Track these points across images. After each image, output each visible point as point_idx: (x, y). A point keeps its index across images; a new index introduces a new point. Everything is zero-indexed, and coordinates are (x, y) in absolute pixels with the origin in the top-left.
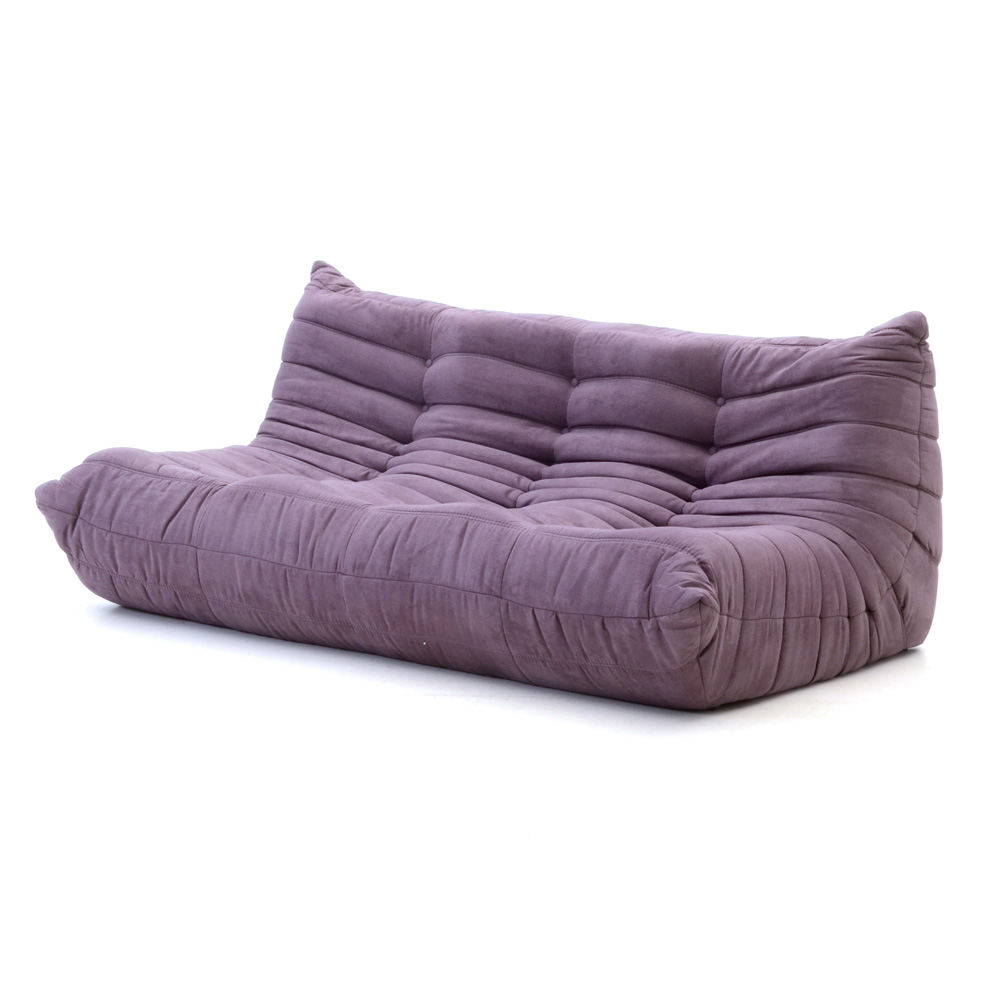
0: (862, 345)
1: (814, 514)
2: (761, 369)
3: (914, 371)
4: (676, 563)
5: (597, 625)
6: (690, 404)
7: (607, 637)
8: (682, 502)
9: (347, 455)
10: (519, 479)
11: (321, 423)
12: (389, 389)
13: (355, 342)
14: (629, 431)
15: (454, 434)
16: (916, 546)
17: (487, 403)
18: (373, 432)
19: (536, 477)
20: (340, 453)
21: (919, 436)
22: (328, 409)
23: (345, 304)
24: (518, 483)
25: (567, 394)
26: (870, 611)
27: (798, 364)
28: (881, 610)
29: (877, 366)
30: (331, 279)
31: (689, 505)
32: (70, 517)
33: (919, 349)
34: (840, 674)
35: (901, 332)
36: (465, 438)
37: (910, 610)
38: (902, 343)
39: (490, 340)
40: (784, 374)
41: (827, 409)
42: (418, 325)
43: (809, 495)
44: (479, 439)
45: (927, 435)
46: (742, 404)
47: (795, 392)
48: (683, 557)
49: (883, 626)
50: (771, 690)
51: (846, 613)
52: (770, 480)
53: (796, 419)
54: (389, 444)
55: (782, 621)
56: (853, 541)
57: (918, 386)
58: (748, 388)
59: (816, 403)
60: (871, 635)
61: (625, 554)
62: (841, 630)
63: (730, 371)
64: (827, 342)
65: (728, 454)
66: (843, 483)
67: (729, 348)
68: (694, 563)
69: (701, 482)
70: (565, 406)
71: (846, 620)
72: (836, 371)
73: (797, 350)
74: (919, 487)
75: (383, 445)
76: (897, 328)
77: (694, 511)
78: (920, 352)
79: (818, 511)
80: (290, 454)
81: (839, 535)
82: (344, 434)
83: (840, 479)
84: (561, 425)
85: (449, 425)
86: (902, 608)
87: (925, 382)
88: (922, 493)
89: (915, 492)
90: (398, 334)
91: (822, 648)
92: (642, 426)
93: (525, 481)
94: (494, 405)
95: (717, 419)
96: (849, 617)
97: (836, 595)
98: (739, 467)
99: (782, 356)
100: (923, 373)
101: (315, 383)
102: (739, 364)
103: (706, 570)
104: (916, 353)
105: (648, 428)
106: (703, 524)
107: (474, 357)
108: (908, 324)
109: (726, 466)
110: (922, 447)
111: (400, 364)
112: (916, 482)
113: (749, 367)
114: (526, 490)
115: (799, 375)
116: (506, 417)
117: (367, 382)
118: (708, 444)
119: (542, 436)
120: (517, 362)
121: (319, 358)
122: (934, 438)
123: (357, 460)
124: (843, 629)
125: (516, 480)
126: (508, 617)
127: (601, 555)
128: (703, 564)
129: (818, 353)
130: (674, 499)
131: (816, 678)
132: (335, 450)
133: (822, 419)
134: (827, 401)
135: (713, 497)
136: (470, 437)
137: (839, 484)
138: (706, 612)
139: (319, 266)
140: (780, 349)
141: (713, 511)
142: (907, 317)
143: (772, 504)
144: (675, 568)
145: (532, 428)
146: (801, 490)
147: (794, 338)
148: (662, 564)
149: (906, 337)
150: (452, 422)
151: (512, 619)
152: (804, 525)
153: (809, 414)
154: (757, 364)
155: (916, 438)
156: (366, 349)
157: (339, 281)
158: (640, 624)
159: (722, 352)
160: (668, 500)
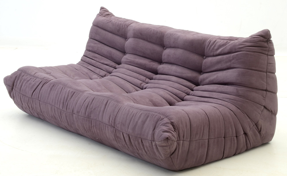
0: (247, 41)
1: (226, 100)
2: (216, 48)
3: (265, 50)
4: (163, 123)
5: (140, 141)
6: (194, 58)
7: (143, 145)
8: (189, 90)
9: (101, 68)
10: (146, 79)
11: (96, 58)
12: (116, 48)
13: (107, 33)
14: (177, 66)
15: (130, 63)
16: (265, 110)
17: (139, 54)
18: (110, 61)
19: (151, 79)
20: (100, 67)
21: (266, 73)
22: (99, 53)
23: (105, 21)
24: (145, 80)
25: (162, 52)
26: (245, 134)
27: (226, 47)
28: (250, 133)
29: (250, 49)
30: (104, 13)
31: (191, 92)
32: (11, 88)
33: (267, 43)
34: (235, 155)
35: (260, 37)
36: (133, 65)
37: (263, 132)
38: (260, 41)
39: (141, 34)
40: (223, 50)
41: (233, 63)
42: (124, 28)
43: (225, 93)
44: (136, 65)
45: (270, 72)
46: (210, 59)
47: (225, 56)
48: (166, 120)
49: (251, 137)
50: (204, 163)
51: (235, 135)
52: (215, 86)
53: (224, 66)
54: (114, 65)
55: (207, 140)
56: (239, 110)
57: (266, 55)
58: (212, 54)
59: (230, 61)
60: (246, 142)
61: (149, 117)
62: (233, 141)
63: (207, 48)
64: (237, 39)
65: (205, 75)
66: (237, 89)
67: (208, 39)
68: (169, 123)
69: (197, 84)
70: (161, 56)
71: (235, 138)
72: (237, 50)
73: (227, 42)
74: (266, 90)
75: (112, 65)
76: (258, 35)
77: (192, 95)
78: (267, 44)
79: (227, 99)
80: (86, 67)
81: (234, 108)
82: (102, 61)
83: (236, 88)
84: (160, 62)
85: (129, 61)
86: (260, 132)
87: (269, 54)
88: (267, 92)
89: (265, 92)
90: (118, 31)
91: (225, 147)
92: (180, 65)
93: (147, 80)
94: (142, 55)
95: (203, 63)
96: (236, 137)
97: (231, 130)
98: (207, 81)
99: (222, 44)
100: (268, 51)
101: (96, 45)
102: (210, 45)
103: (173, 126)
104: (266, 44)
105: (182, 65)
106: (193, 100)
107: (136, 39)
108: (263, 34)
109: (204, 80)
110: (267, 76)
111: (118, 40)
112: (265, 89)
113: (213, 47)
114: (147, 83)
115: (226, 51)
116: (145, 59)
117: (110, 46)
118: (200, 71)
119: (154, 65)
120: (149, 41)
121: (98, 38)
122: (274, 73)
123: (104, 70)
124: (234, 141)
125: (145, 79)
126: (116, 134)
127: (142, 117)
128: (172, 124)
129: (232, 43)
130: (187, 90)
131: (224, 157)
132: (99, 66)
133: (232, 67)
134: (234, 60)
135: (199, 90)
136: (134, 65)
137: (236, 90)
138: (170, 142)
139: (102, 8)
140: (222, 41)
141: (198, 95)
142: (263, 31)
143: (215, 95)
144: (162, 124)
145: (152, 63)
146: (223, 91)
147: (227, 37)
148: (159, 122)
149: (262, 38)
150: (129, 60)
151: (117, 135)
152: (222, 104)
153: (228, 64)
154: (215, 46)
155: (265, 74)
156: (110, 35)
157: (107, 13)
158: (152, 143)
159: (206, 40)
160: (185, 90)
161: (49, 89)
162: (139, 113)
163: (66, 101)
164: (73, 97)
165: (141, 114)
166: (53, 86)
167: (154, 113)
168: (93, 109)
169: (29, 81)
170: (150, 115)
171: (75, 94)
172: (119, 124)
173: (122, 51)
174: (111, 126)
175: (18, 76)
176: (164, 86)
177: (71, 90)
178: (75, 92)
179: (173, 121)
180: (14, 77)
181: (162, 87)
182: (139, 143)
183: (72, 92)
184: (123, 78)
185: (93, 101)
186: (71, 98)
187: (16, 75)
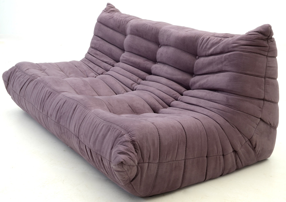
0: (242, 38)
1: (214, 110)
2: (208, 46)
3: (264, 51)
4: (121, 140)
5: (100, 158)
6: (186, 57)
7: (103, 164)
8: (178, 94)
9: (100, 66)
10: (138, 80)
11: (98, 55)
12: (116, 45)
13: (109, 29)
15: (125, 62)
16: (262, 124)
17: (135, 52)
18: (110, 58)
19: (144, 79)
20: (99, 65)
21: (265, 78)
22: (100, 51)
23: (108, 17)
24: (137, 81)
25: (157, 50)
26: (235, 151)
27: (219, 45)
28: (241, 151)
29: (245, 48)
30: (109, 9)
31: (180, 97)
32: (7, 83)
33: (267, 41)
34: (222, 175)
35: (258, 34)
36: (128, 63)
37: (258, 149)
38: (258, 39)
39: (137, 30)
40: (215, 49)
41: (225, 65)
42: (124, 24)
43: (214, 101)
45: (269, 78)
46: (202, 59)
47: (217, 57)
48: (126, 137)
49: (242, 155)
50: (180, 187)
51: (221, 154)
52: (205, 92)
53: (215, 68)
54: (112, 63)
55: (183, 161)
56: (227, 123)
57: (265, 57)
58: (204, 54)
59: (222, 62)
60: (236, 160)
61: (110, 131)
62: (218, 161)
63: (200, 46)
64: (232, 36)
65: (196, 78)
66: (227, 97)
67: (202, 36)
68: (128, 141)
69: (188, 88)
70: (156, 54)
71: (222, 157)
72: (230, 50)
73: (221, 39)
74: (264, 100)
75: (111, 63)
76: (256, 32)
77: (180, 100)
78: (268, 42)
79: (215, 108)
80: (87, 64)
81: (221, 120)
82: (102, 59)
83: (226, 96)
84: (155, 61)
85: (124, 59)
86: (254, 148)
87: (269, 55)
88: (265, 102)
89: (262, 102)
90: (119, 27)
91: (208, 168)
92: (171, 65)
93: (140, 80)
94: (137, 53)
95: (195, 65)
96: (223, 155)
97: (215, 148)
98: (197, 85)
99: (215, 42)
100: (268, 51)
101: (98, 42)
102: (203, 43)
104: (265, 43)
105: (173, 66)
106: (179, 107)
107: (133, 36)
108: (262, 30)
109: (194, 83)
110: (265, 83)
111: (118, 36)
112: (262, 98)
113: (205, 45)
114: (139, 84)
115: (218, 50)
116: (140, 57)
117: (111, 43)
118: (192, 74)
119: (148, 64)
120: (144, 39)
121: (100, 35)
122: (275, 79)
123: (103, 67)
124: (220, 160)
125: (137, 80)
127: (104, 129)
128: (133, 142)
129: (226, 41)
130: (176, 94)
131: (206, 179)
132: (98, 64)
133: (223, 69)
134: (225, 62)
136: (129, 63)
137: (225, 98)
139: (108, 4)
140: (216, 38)
141: (185, 101)
142: (262, 27)
143: (202, 102)
144: (120, 143)
146: (212, 98)
147: (222, 34)
148: (118, 139)
149: (261, 36)
151: (81, 147)
152: (208, 115)
153: (220, 66)
154: (207, 44)
155: (263, 79)
156: (111, 31)
157: (112, 9)
159: (199, 38)
160: (174, 94)
161: (33, 87)
162: (102, 124)
163: (43, 102)
164: (49, 97)
165: (103, 126)
166: (36, 84)
167: (115, 126)
168: (63, 113)
169: (19, 77)
170: (111, 128)
171: (51, 94)
172: (82, 134)
173: (122, 48)
174: (76, 136)
175: (13, 71)
176: (152, 89)
177: (49, 90)
178: (52, 92)
179: (134, 138)
180: (10, 73)
181: (149, 90)
182: (99, 161)
183: (50, 92)
184: (116, 77)
185: (64, 104)
186: (47, 99)
187: (11, 71)
